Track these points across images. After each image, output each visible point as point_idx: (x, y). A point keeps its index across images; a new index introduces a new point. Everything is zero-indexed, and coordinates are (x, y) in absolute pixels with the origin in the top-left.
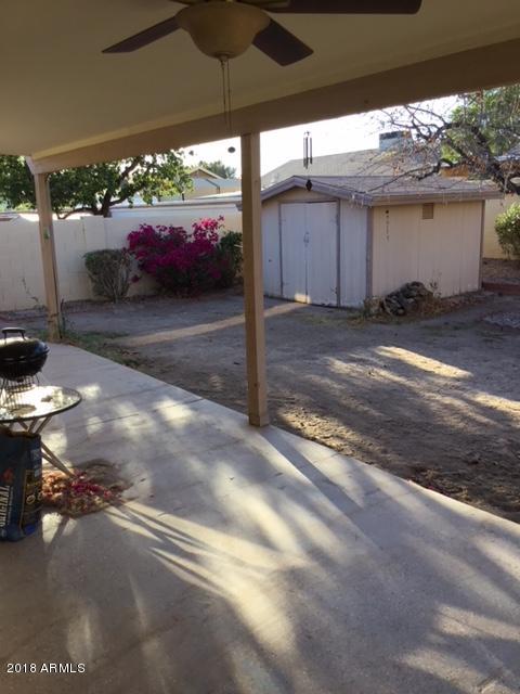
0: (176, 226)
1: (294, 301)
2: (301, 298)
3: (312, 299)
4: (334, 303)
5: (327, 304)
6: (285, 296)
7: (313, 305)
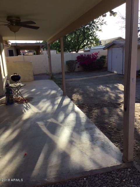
0: (89, 54)
1: (114, 73)
2: (115, 72)
3: (117, 72)
4: (122, 73)
5: (120, 74)
6: (112, 72)
7: (117, 74)
